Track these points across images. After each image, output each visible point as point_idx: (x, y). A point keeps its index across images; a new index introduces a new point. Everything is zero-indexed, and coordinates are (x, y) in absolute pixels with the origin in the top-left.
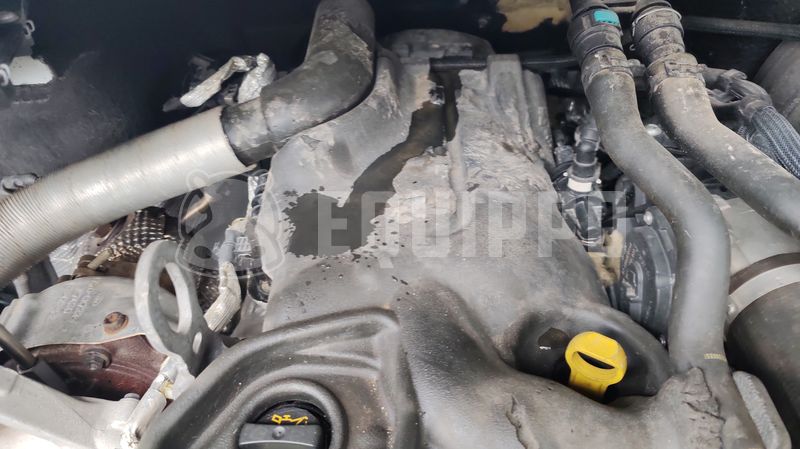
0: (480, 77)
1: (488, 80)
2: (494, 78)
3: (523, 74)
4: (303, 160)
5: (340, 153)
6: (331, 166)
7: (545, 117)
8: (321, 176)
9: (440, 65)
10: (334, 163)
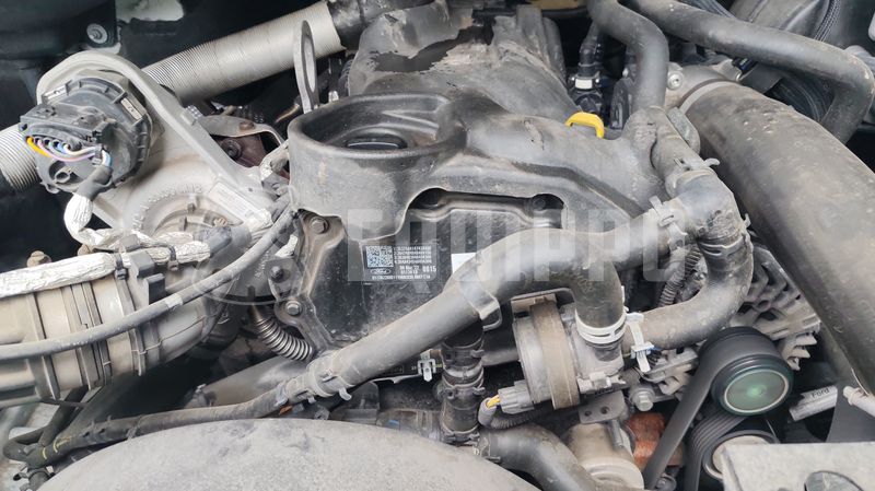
0: (510, 21)
1: (517, 22)
2: (521, 19)
3: (543, 20)
4: (385, 32)
5: (410, 33)
6: (403, 39)
7: (559, 53)
8: (396, 45)
9: (479, 14)
10: (405, 37)
